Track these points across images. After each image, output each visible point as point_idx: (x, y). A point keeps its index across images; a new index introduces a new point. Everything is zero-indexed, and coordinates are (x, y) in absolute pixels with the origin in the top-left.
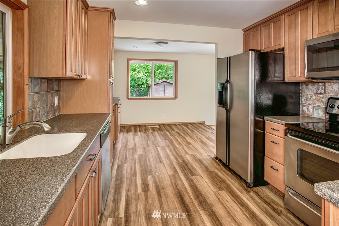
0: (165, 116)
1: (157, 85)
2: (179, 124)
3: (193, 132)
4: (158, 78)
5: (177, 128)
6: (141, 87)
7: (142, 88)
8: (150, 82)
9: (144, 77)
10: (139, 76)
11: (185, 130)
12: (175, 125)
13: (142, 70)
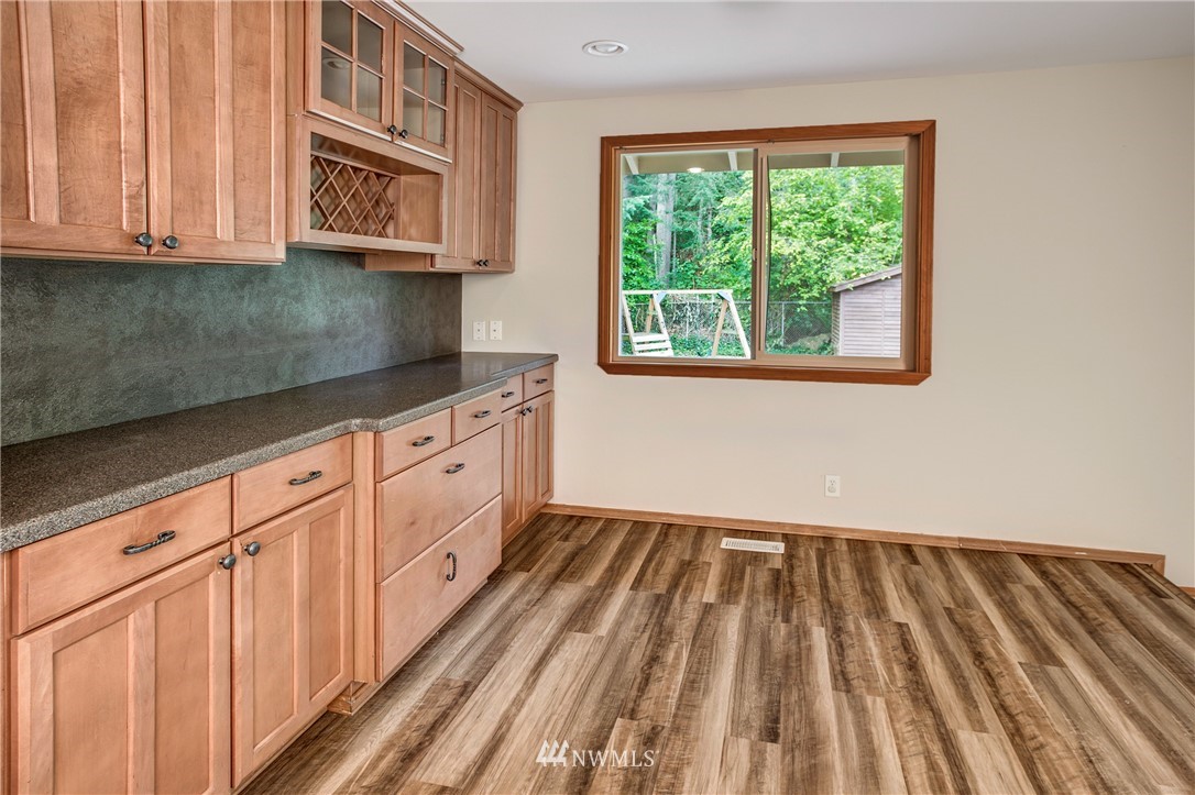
0: (837, 486)
1: (874, 288)
2: (938, 552)
3: (1053, 670)
4: (880, 256)
5: (915, 591)
6: (800, 298)
7: (801, 302)
8: (836, 276)
9: (812, 255)
10: (786, 251)
11: (978, 625)
12: (907, 549)
13: (802, 225)
